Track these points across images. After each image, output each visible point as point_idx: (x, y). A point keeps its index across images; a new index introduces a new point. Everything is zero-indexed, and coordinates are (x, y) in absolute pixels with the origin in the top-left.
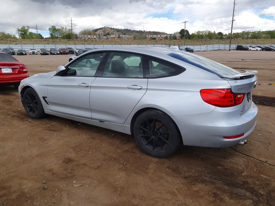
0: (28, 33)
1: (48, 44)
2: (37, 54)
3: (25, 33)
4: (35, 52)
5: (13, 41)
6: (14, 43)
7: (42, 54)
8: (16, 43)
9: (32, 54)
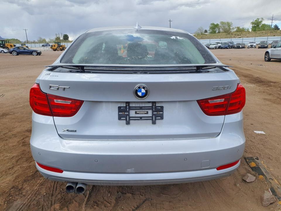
0: (261, 25)
1: (274, 36)
2: (255, 48)
3: (258, 26)
4: (253, 45)
5: (238, 35)
6: (238, 37)
7: (259, 48)
8: (240, 37)
9: (250, 47)
